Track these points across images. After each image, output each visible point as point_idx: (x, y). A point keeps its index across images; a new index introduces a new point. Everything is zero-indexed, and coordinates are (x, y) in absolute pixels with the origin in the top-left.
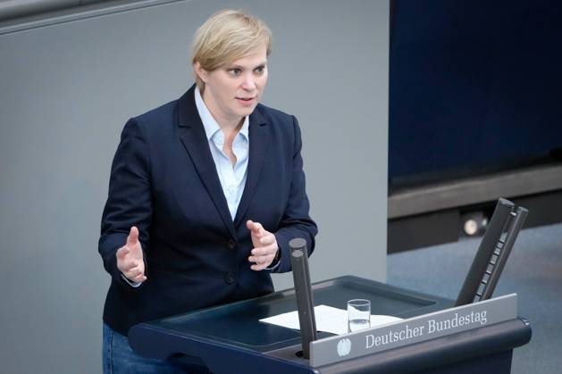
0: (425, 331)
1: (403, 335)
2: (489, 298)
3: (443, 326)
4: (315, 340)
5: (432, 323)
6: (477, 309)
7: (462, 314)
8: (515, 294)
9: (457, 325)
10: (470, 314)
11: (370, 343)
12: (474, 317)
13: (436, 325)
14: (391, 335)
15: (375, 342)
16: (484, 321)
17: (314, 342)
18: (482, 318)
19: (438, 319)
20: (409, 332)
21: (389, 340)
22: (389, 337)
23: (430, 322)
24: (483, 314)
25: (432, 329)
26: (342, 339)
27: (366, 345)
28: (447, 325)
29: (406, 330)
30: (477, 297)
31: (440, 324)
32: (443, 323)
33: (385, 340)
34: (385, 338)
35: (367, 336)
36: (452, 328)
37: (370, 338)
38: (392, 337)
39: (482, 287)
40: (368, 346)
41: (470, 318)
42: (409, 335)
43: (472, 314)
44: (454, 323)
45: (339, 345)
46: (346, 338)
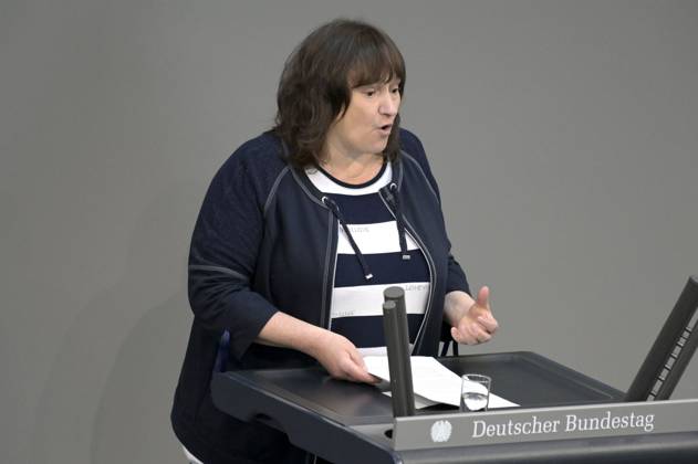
0: (561, 427)
1: (528, 428)
2: (667, 398)
3: (588, 426)
4: (401, 415)
5: (572, 419)
6: (645, 411)
7: (615, 413)
9: (608, 427)
10: (629, 416)
11: (479, 432)
12: (635, 420)
13: (577, 422)
14: (510, 424)
15: (486, 430)
16: (648, 428)
17: (399, 419)
18: (646, 423)
19: (580, 415)
20: (537, 426)
21: (507, 432)
22: (507, 428)
23: (569, 417)
24: (649, 419)
25: (571, 426)
26: (439, 420)
27: (472, 434)
28: (594, 425)
29: (532, 421)
30: (651, 397)
31: (583, 423)
32: (589, 422)
33: (501, 431)
34: (501, 427)
35: (476, 423)
36: (601, 429)
37: (480, 426)
38: (513, 427)
39: (658, 384)
40: (475, 435)
41: (629, 421)
42: (537, 429)
43: (633, 416)
45: (434, 428)
46: (444, 420)
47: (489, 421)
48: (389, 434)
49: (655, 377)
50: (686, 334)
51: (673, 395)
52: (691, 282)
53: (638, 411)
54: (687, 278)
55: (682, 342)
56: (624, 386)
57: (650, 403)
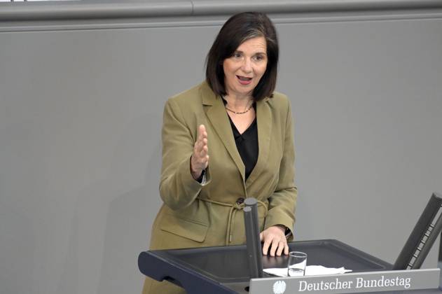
0: (353, 285)
1: (332, 286)
2: (418, 268)
4: (255, 277)
5: (360, 280)
6: (405, 276)
7: (387, 277)
8: (439, 269)
9: (382, 285)
10: (395, 279)
11: (303, 288)
12: (399, 281)
13: (363, 282)
14: (322, 283)
15: (307, 287)
16: (407, 286)
17: (253, 280)
18: (406, 283)
19: (366, 278)
20: (339, 284)
21: (320, 288)
22: (320, 285)
23: (358, 279)
24: (408, 281)
25: (360, 285)
26: (279, 280)
27: (299, 289)
28: (374, 284)
29: (335, 282)
30: (409, 267)
31: (367, 282)
32: (370, 283)
33: (316, 288)
34: (316, 285)
35: (301, 282)
37: (303, 284)
38: (323, 285)
39: (413, 260)
40: (300, 290)
41: (395, 282)
42: (338, 286)
43: (397, 279)
44: (380, 284)
45: (275, 286)
46: (281, 280)
47: (309, 281)
48: (247, 289)
49: (411, 255)
50: (430, 229)
51: (422, 266)
52: (433, 196)
53: (400, 276)
54: (431, 194)
55: (428, 233)
56: (392, 261)
57: (408, 271)
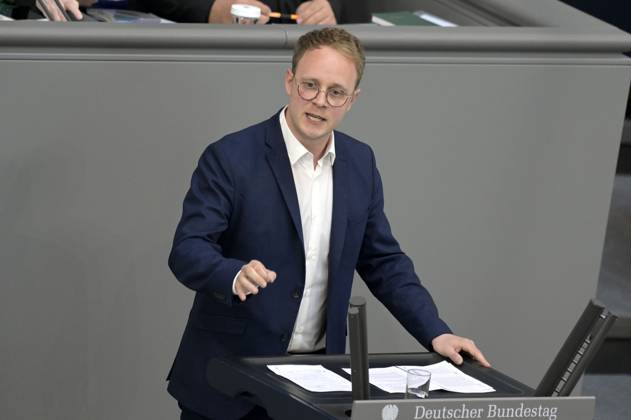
0: (484, 414)
1: (458, 413)
2: (568, 395)
3: (506, 414)
4: (359, 399)
5: (493, 408)
6: (550, 405)
7: (528, 405)
8: (593, 398)
9: (521, 416)
10: (538, 408)
11: (420, 415)
12: (542, 411)
13: (497, 411)
14: (444, 410)
15: (425, 414)
16: (552, 418)
17: (357, 402)
18: (551, 414)
19: (500, 405)
20: (465, 412)
21: (441, 416)
22: (442, 413)
23: (491, 406)
24: (553, 411)
25: (492, 414)
26: (384, 405)
27: (414, 416)
28: (510, 414)
29: (462, 409)
30: (555, 394)
31: (502, 411)
32: (506, 411)
33: (437, 415)
34: (437, 412)
35: (418, 408)
36: (515, 417)
37: (421, 411)
38: (446, 414)
39: (562, 383)
40: (416, 417)
41: (538, 411)
42: (465, 415)
43: (540, 408)
44: (518, 414)
45: (384, 410)
46: (392, 404)
47: (428, 406)
48: (349, 413)
49: (559, 378)
50: (585, 345)
51: (572, 393)
52: (591, 304)
53: (545, 404)
54: (587, 302)
55: (581, 351)
56: (535, 385)
57: (554, 398)
